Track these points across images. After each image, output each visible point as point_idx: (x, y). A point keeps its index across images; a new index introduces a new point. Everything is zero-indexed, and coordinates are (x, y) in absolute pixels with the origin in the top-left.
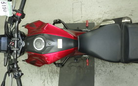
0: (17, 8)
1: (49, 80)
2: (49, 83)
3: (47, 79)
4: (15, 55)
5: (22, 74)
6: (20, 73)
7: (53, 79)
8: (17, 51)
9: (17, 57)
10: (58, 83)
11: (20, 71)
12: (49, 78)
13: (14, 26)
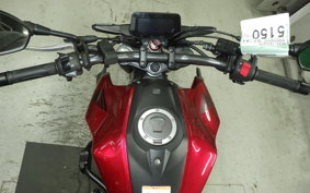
0: (261, 65)
1: (48, 118)
2: (41, 117)
3: (54, 112)
4: (126, 57)
5: (70, 79)
6: (74, 73)
7: (49, 128)
8: (138, 60)
9: (120, 61)
10: (39, 141)
11: (80, 72)
12: (55, 117)
13: (209, 54)
